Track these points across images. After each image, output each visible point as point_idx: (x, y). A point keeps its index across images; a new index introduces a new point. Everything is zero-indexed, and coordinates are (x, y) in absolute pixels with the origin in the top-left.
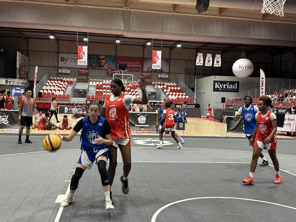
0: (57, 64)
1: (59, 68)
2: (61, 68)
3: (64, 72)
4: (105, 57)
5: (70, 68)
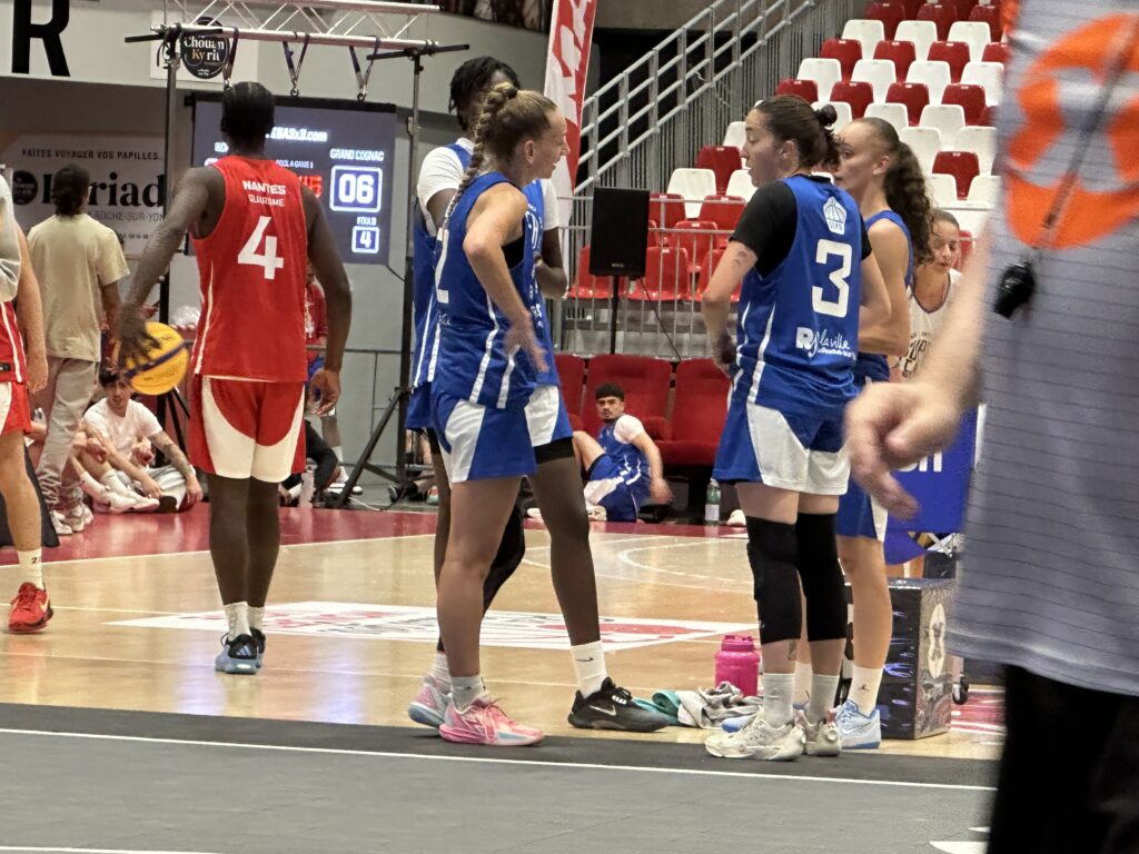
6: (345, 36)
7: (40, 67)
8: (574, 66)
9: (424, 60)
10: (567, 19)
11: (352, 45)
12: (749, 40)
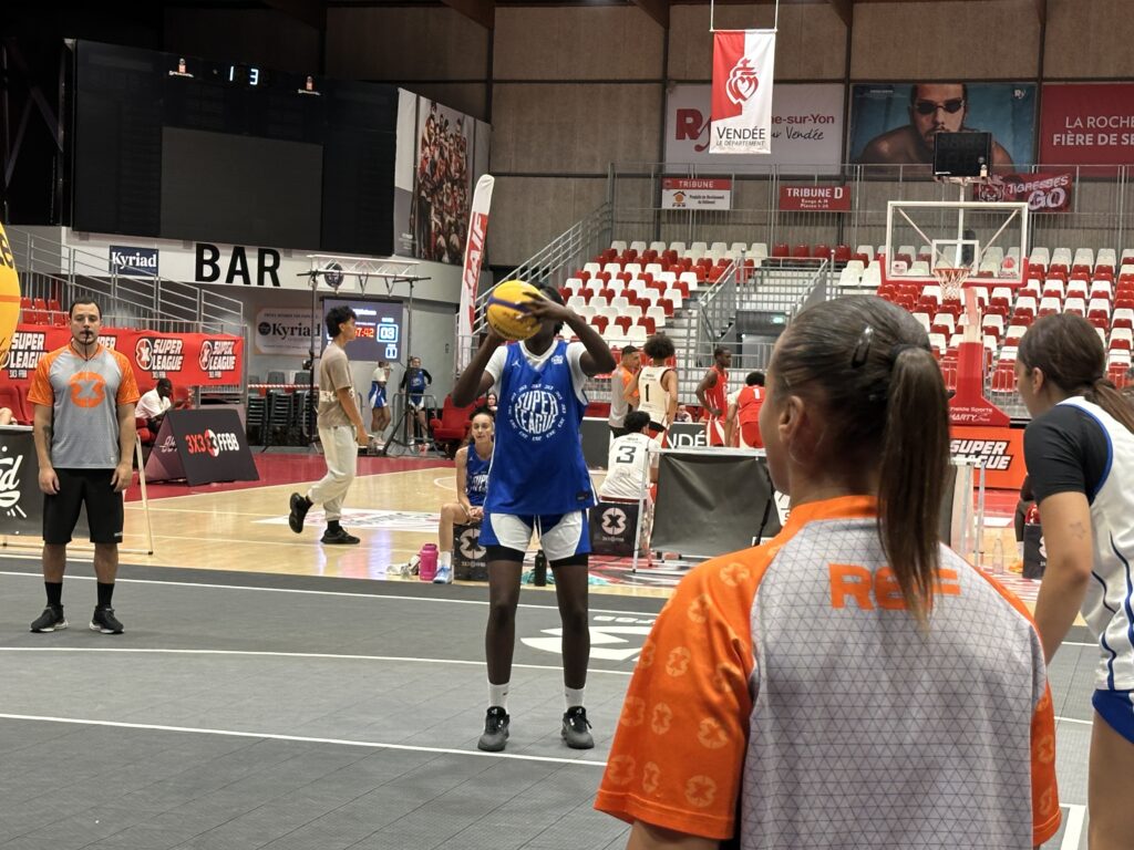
0: (654, 155)
1: (663, 179)
2: (677, 180)
3: (692, 204)
4: (965, 91)
5: (729, 177)
6: (383, 274)
7: (268, 283)
8: (472, 285)
9: (414, 283)
10: (469, 267)
11: (386, 277)
12: (546, 271)
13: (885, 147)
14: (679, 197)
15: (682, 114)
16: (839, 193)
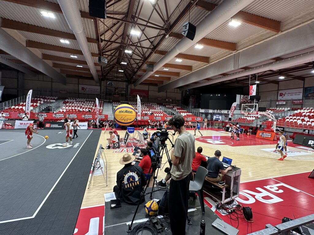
2: (279, 101)
3: (280, 104)
5: (286, 100)
13: (309, 95)
14: (279, 103)
15: (280, 94)
16: (301, 101)
